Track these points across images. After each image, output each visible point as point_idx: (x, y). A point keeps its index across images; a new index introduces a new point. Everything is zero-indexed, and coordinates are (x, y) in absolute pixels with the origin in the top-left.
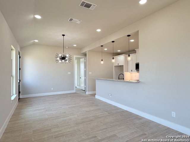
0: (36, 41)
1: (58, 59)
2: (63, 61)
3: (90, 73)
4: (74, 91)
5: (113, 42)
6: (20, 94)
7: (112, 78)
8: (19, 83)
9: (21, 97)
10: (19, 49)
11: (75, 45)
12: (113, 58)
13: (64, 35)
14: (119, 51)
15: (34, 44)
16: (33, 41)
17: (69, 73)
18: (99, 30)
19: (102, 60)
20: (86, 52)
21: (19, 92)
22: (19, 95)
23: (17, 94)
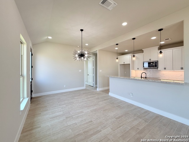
0: (50, 38)
1: (77, 56)
2: (82, 58)
3: (101, 71)
4: (84, 88)
5: (134, 39)
6: (32, 93)
7: (118, 75)
8: (31, 82)
9: (33, 96)
10: (31, 45)
11: (87, 45)
12: (134, 56)
13: (82, 30)
14: (127, 51)
15: (47, 42)
16: (46, 37)
17: (80, 71)
18: (125, 24)
19: (117, 58)
20: (97, 51)
21: (32, 91)
22: (31, 94)
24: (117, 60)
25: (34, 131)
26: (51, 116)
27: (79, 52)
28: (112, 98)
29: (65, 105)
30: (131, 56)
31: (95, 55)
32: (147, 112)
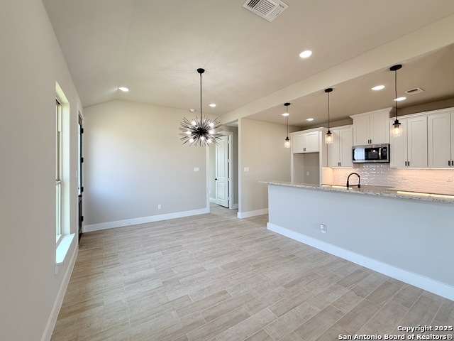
0: (124, 89)
1: (189, 133)
2: (202, 138)
3: (246, 169)
4: (207, 210)
5: (329, 90)
6: (83, 222)
7: (289, 181)
8: (80, 196)
9: (85, 230)
10: (79, 108)
11: (213, 105)
12: (329, 133)
13: (201, 71)
14: (310, 120)
15: (119, 99)
16: (116, 89)
17: (196, 169)
18: (306, 54)
19: (287, 139)
20: (237, 120)
21: (81, 219)
22: (80, 226)
23: (76, 233)
24: (287, 144)
25: (87, 314)
26: (127, 278)
27: (194, 123)
28: (274, 235)
29: (160, 253)
30: (321, 132)
31: (234, 130)
32: (362, 272)
